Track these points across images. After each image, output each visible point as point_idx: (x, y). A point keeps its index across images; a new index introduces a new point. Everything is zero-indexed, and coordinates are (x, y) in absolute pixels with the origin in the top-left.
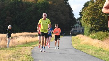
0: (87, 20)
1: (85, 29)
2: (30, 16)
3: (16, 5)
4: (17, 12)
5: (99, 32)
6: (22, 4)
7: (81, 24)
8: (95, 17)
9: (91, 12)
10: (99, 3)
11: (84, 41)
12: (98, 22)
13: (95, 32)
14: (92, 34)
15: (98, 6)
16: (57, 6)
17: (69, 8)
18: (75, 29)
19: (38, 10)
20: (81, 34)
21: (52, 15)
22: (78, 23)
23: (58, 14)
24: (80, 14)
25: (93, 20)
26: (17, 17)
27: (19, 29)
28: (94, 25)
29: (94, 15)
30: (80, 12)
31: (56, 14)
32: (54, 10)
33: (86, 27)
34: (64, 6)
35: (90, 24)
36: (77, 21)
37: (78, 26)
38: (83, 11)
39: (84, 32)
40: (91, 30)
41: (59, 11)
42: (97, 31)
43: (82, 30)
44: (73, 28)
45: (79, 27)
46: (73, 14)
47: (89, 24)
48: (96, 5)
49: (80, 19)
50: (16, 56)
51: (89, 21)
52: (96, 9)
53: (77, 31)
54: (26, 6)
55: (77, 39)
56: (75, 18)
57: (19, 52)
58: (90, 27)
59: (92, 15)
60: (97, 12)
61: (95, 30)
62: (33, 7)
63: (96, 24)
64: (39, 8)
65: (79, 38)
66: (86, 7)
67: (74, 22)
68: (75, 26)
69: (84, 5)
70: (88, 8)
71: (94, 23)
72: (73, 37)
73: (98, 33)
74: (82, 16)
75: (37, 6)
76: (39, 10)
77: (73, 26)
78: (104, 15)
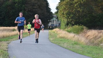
0: (63, 14)
1: (62, 23)
2: (7, 11)
7: (57, 18)
9: (67, 7)
11: (60, 35)
12: (74, 16)
13: (71, 25)
14: (68, 28)
18: (52, 23)
19: (15, 5)
20: (58, 28)
21: (30, 9)
22: (55, 17)
23: (35, 8)
24: (57, 8)
25: (69, 14)
28: (70, 19)
29: (70, 10)
30: (57, 6)
31: (34, 8)
32: (31, 5)
33: (62, 21)
35: (66, 18)
36: (54, 16)
38: (59, 5)
40: (67, 24)
41: (37, 5)
42: (73, 25)
43: (59, 24)
44: (50, 22)
45: (56, 21)
46: (50, 9)
49: (57, 13)
51: (65, 15)
52: (71, 4)
53: (54, 24)
55: (54, 32)
56: (52, 12)
58: (66, 21)
59: (68, 9)
60: (72, 7)
61: (71, 24)
62: (11, 1)
63: (72, 18)
64: (16, 2)
65: (56, 32)
66: (62, 2)
67: (51, 16)
68: (52, 20)
70: (64, 2)
71: (70, 17)
72: (50, 31)
73: (74, 27)
74: (59, 11)
76: (17, 4)
77: (50, 20)
78: (79, 9)
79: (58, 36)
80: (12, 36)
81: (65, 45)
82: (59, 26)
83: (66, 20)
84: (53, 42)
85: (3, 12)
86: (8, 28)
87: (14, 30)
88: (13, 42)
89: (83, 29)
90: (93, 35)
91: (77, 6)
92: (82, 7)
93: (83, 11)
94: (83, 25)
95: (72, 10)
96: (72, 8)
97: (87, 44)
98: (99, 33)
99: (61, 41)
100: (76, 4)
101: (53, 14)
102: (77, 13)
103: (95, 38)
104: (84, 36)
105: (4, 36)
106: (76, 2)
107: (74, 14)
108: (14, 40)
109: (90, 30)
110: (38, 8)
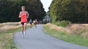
1: (53, 19)
2: (13, 11)
3: (3, 3)
4: (3, 8)
5: (63, 21)
6: (7, 2)
7: (49, 15)
8: (59, 10)
9: (56, 7)
10: (61, 1)
11: (52, 28)
12: (62, 14)
13: (59, 21)
14: (57, 23)
15: (61, 2)
16: (32, 3)
17: (41, 4)
18: (46, 19)
20: (50, 23)
21: (29, 9)
22: (48, 15)
23: (33, 9)
24: (49, 8)
25: (58, 12)
26: (3, 11)
27: (5, 20)
30: (49, 7)
31: (32, 9)
32: (30, 6)
33: (53, 17)
34: (37, 3)
37: (48, 17)
38: (51, 6)
39: (52, 21)
41: (34, 6)
42: (61, 20)
43: (51, 20)
44: (44, 18)
47: (55, 15)
48: (60, 2)
49: (49, 12)
50: (2, 40)
51: (55, 13)
52: (60, 5)
53: (47, 20)
54: (10, 3)
55: (47, 26)
56: (45, 12)
57: (4, 37)
59: (57, 9)
61: (59, 20)
62: (15, 4)
63: (60, 15)
64: (19, 4)
65: (48, 26)
68: (46, 17)
69: (52, 2)
70: (54, 4)
72: (44, 25)
73: (61, 22)
74: (51, 10)
75: (18, 3)
76: (19, 6)
77: (44, 17)
78: (65, 9)
79: (50, 29)
80: (16, 29)
81: (56, 35)
82: (51, 21)
83: (56, 17)
84: (46, 33)
85: (9, 12)
86: (13, 23)
87: (18, 25)
88: (17, 33)
89: (68, 23)
90: (76, 28)
91: (64, 7)
92: (67, 8)
93: (68, 10)
94: (68, 21)
95: (60, 10)
96: (60, 8)
97: (71, 34)
98: (80, 26)
99: (52, 32)
100: (63, 5)
101: (46, 13)
102: (64, 12)
103: (77, 30)
104: (69, 28)
105: (10, 29)
106: (63, 4)
107: (62, 13)
108: (18, 32)
109: (74, 24)
110: (35, 8)
